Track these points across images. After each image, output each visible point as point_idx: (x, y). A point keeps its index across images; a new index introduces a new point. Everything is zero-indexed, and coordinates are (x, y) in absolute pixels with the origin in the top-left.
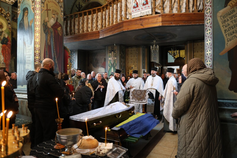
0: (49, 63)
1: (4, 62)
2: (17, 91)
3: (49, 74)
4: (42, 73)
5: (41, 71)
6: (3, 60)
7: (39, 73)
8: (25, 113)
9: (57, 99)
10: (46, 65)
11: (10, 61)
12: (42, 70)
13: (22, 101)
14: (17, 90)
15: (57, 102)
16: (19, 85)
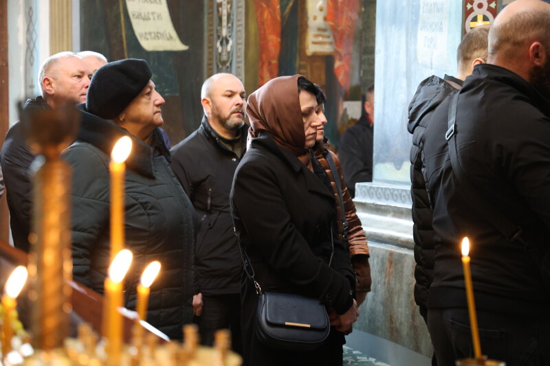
0: (533, 33)
1: (325, 19)
2: (371, 195)
3: (520, 102)
4: (480, 96)
5: (479, 81)
6: (321, 10)
7: (462, 91)
8: (405, 330)
9: (465, 246)
10: (508, 47)
11: (360, 14)
12: (483, 76)
13: (391, 254)
14: (369, 193)
15: (466, 259)
16: (383, 161)
